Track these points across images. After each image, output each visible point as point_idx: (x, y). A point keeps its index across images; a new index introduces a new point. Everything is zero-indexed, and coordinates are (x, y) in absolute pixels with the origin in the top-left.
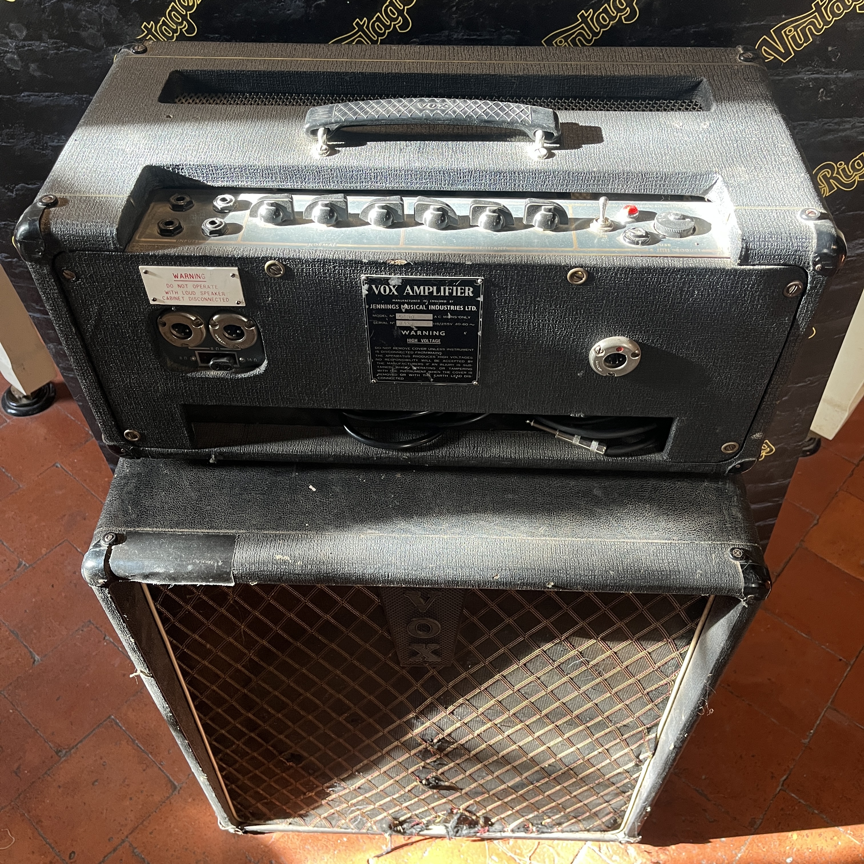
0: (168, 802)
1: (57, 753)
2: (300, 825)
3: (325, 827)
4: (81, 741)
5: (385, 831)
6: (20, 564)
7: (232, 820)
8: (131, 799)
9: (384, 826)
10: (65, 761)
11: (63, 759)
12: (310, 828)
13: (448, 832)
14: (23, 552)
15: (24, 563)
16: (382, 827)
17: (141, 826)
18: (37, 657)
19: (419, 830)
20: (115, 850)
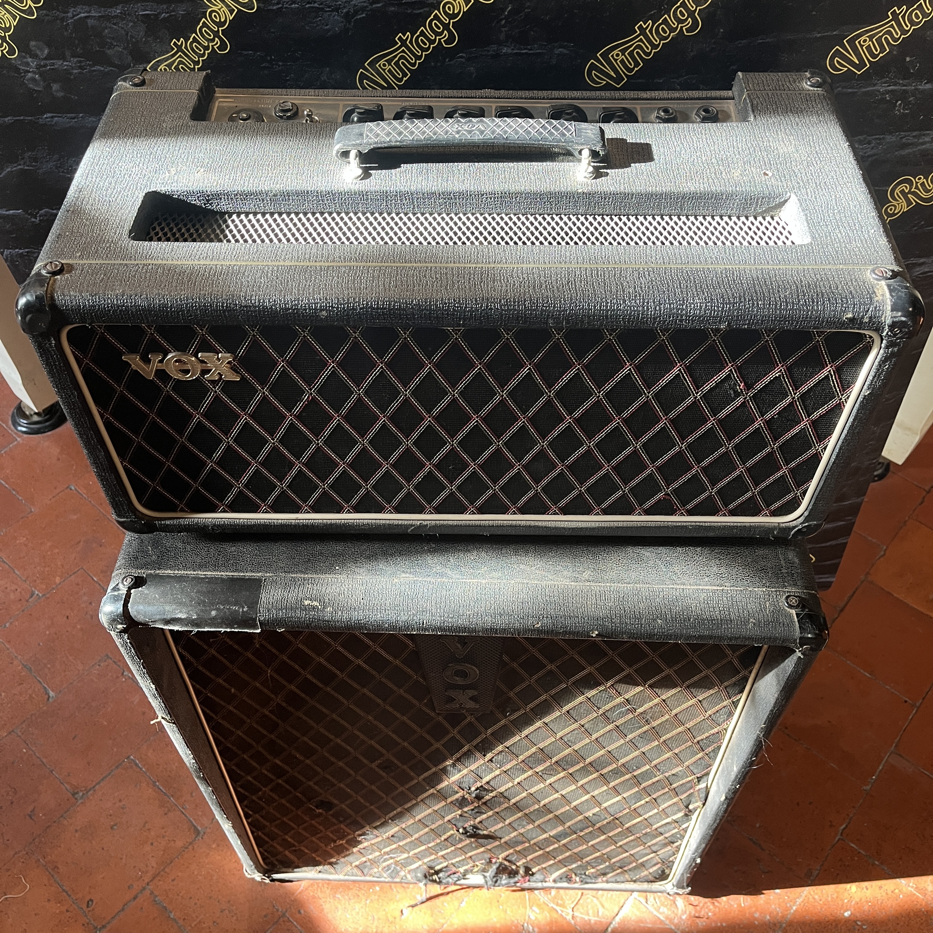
0: (190, 847)
1: (74, 794)
2: (331, 873)
3: (357, 876)
4: (98, 783)
5: (420, 881)
6: (32, 595)
7: (259, 868)
8: (152, 844)
9: (419, 875)
10: (82, 803)
11: (80, 801)
12: (341, 877)
13: (486, 882)
14: (35, 581)
15: (37, 592)
16: (416, 877)
17: (162, 873)
18: (52, 694)
19: (455, 879)
20: (135, 898)
